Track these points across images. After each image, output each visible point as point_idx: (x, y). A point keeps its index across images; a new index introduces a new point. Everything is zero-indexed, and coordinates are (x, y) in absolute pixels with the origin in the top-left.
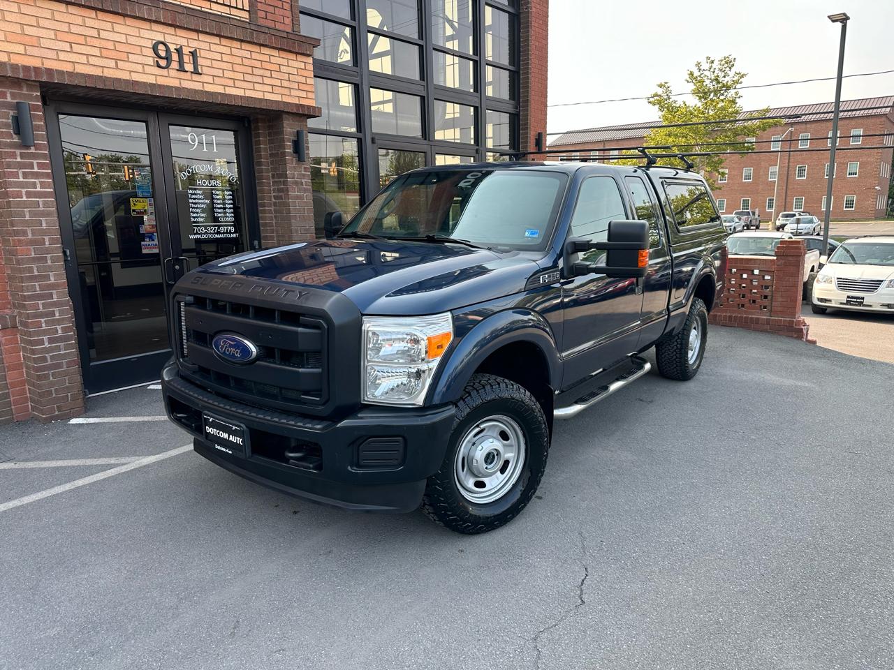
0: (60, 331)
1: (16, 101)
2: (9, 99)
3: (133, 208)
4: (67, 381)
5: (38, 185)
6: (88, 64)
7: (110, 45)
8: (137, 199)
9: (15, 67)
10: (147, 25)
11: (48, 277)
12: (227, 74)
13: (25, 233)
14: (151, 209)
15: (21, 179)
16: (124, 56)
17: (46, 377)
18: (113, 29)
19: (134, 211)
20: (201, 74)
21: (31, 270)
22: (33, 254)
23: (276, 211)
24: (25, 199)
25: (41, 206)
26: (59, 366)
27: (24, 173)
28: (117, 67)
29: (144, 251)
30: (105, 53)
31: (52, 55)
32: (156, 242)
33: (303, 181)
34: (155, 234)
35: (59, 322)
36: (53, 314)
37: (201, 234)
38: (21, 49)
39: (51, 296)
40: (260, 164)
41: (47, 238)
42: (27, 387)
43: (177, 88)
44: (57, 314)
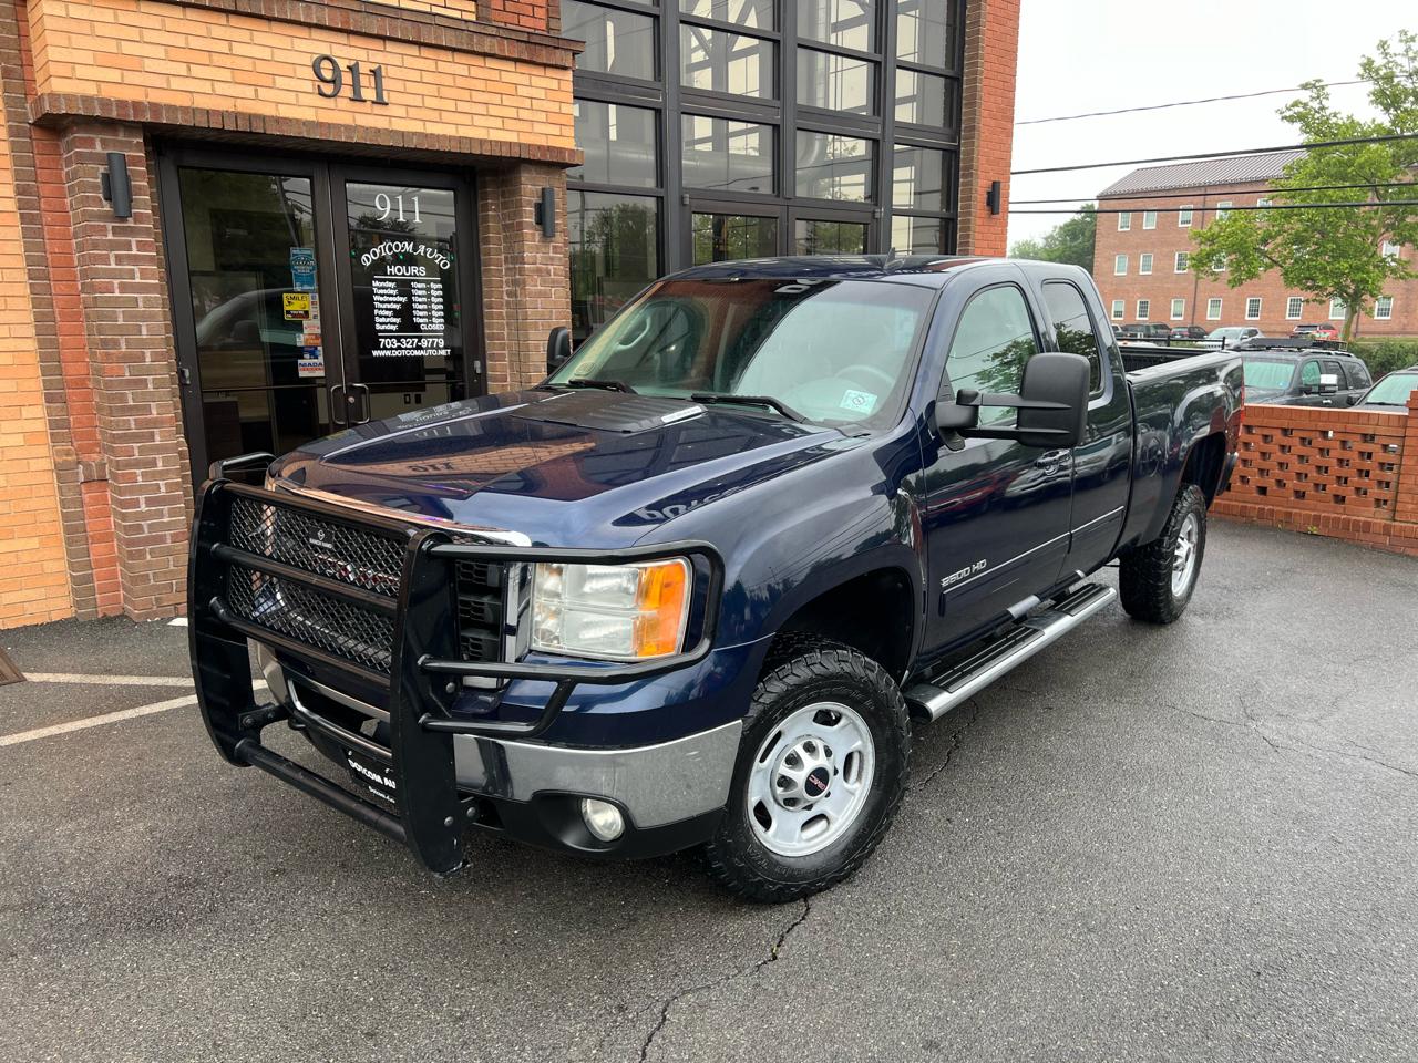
0: (163, 489)
1: (106, 152)
2: (99, 148)
3: (286, 308)
4: (171, 563)
5: (138, 275)
6: (214, 94)
7: (247, 64)
8: (293, 295)
9: (105, 103)
10: (304, 32)
11: (148, 409)
12: (430, 102)
13: (116, 344)
14: (315, 311)
15: (113, 266)
16: (267, 81)
17: (141, 554)
18: (252, 39)
19: (288, 312)
20: (387, 104)
21: (123, 398)
22: (127, 374)
23: (509, 316)
24: (117, 294)
25: (141, 304)
26: (161, 539)
27: (117, 256)
28: (257, 98)
29: (302, 374)
30: (240, 77)
31: (159, 81)
32: (321, 360)
33: (551, 267)
34: (320, 348)
35: (162, 475)
36: (154, 463)
37: (392, 349)
38: (115, 75)
39: (152, 437)
40: (487, 241)
41: (148, 353)
42: (119, 568)
43: (347, 127)
44: (160, 463)
